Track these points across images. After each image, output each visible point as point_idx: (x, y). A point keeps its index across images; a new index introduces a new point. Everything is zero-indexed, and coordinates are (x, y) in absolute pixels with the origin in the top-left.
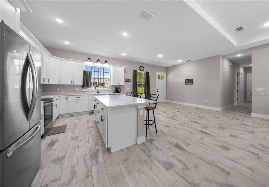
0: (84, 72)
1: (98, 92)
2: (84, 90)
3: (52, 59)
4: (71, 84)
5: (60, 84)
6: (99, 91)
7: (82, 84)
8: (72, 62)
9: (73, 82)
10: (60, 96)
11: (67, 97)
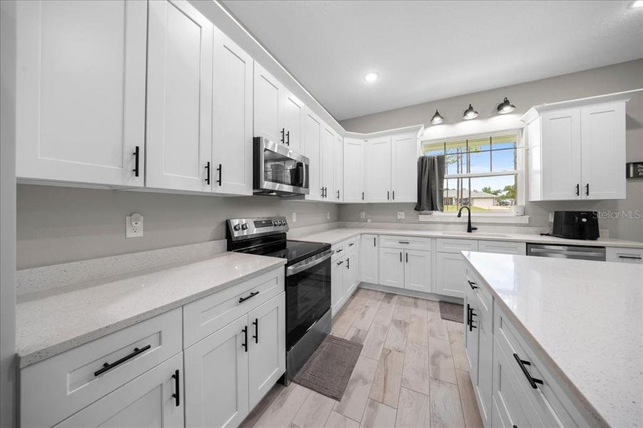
0: (423, 162)
1: (470, 229)
2: (422, 218)
3: (347, 140)
4: (386, 201)
5: (363, 202)
6: (473, 226)
7: (416, 201)
8: (388, 139)
9: (391, 196)
10: (361, 234)
11: (376, 236)
